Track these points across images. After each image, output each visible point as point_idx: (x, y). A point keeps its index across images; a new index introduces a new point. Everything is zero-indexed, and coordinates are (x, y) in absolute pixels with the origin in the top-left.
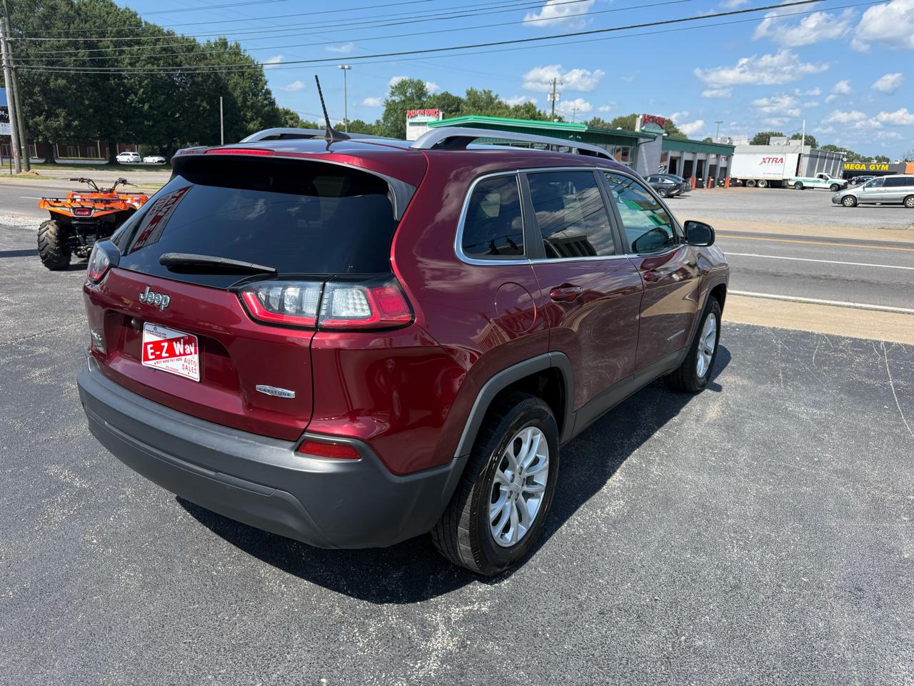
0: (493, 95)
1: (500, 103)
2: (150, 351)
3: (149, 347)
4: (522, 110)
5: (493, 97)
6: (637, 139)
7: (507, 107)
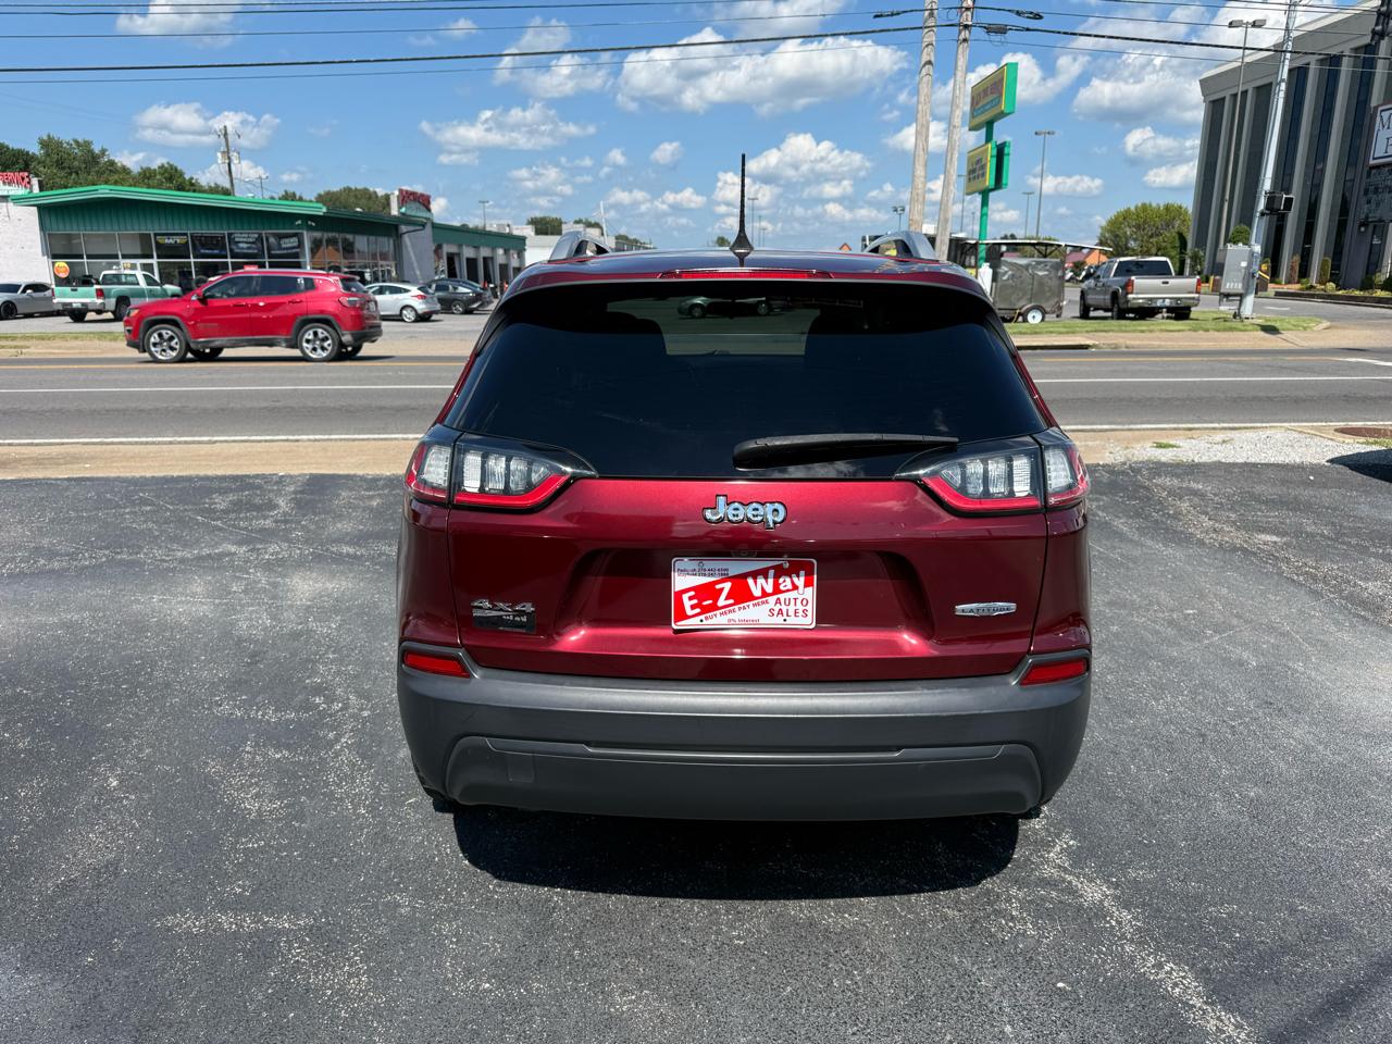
0: (97, 149)
1: (112, 163)
2: (687, 604)
3: (685, 597)
4: (158, 177)
5: (96, 151)
6: (396, 227)
7: (125, 170)
